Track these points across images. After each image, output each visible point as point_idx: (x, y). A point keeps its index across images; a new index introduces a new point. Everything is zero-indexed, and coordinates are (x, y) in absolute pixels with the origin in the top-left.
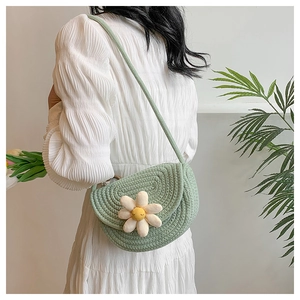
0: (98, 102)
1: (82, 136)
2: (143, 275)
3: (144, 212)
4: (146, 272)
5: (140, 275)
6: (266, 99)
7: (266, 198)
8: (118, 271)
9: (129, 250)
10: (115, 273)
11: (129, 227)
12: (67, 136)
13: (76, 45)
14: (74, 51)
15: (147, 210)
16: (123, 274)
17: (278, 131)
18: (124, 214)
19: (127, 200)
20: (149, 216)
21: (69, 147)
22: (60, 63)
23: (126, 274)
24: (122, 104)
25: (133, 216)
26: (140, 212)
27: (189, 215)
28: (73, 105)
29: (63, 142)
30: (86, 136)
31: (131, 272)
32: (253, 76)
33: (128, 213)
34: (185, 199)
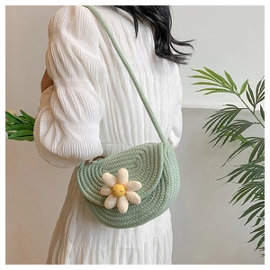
0: (88, 81)
1: (72, 113)
2: (125, 252)
3: (123, 189)
4: (128, 249)
5: (121, 252)
6: (239, 95)
7: (236, 186)
8: (101, 247)
9: (110, 226)
10: (97, 249)
11: (110, 203)
12: (58, 113)
13: (68, 28)
14: (65, 33)
15: (127, 187)
16: (105, 250)
17: (248, 124)
18: (105, 191)
19: (108, 177)
20: (129, 193)
21: (60, 124)
22: (52, 45)
23: (108, 250)
24: (110, 86)
25: (114, 193)
26: (120, 188)
27: (168, 194)
28: (64, 84)
29: (54, 120)
30: (76, 113)
31: (113, 248)
32: (228, 75)
33: (109, 190)
34: (165, 178)
